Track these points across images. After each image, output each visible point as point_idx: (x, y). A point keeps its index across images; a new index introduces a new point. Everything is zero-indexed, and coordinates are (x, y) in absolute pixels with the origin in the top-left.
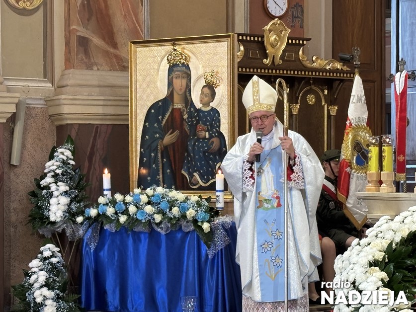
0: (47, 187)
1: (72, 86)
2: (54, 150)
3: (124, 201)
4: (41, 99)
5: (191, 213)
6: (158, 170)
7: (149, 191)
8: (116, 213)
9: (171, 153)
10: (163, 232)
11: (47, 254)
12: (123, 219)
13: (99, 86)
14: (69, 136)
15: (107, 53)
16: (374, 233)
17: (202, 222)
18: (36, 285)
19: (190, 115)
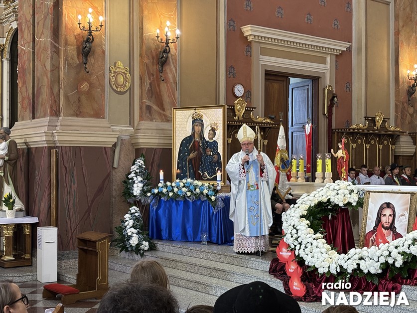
0: (132, 179)
1: (144, 129)
2: (135, 161)
3: (171, 185)
4: (128, 135)
5: (205, 192)
6: (187, 170)
7: (184, 181)
8: (167, 191)
9: (193, 162)
10: (191, 201)
11: (133, 211)
12: (171, 194)
13: (156, 129)
14: (142, 154)
15: (160, 114)
16: (301, 202)
17: (211, 196)
18: (128, 227)
19: (203, 143)
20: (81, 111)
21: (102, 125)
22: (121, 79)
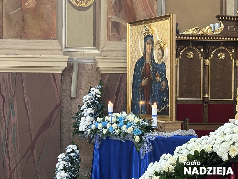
0: (83, 111)
1: (106, 51)
4: (91, 59)
5: (130, 130)
8: (103, 128)
11: (68, 151)
12: (105, 131)
14: (101, 81)
17: (136, 136)
18: (58, 169)
19: (153, 66)
20: (26, 31)
21: (49, 48)
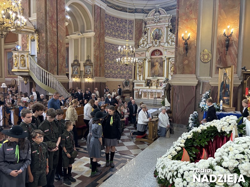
4: (208, 81)
19: (226, 86)
20: (184, 72)
22: (206, 57)
